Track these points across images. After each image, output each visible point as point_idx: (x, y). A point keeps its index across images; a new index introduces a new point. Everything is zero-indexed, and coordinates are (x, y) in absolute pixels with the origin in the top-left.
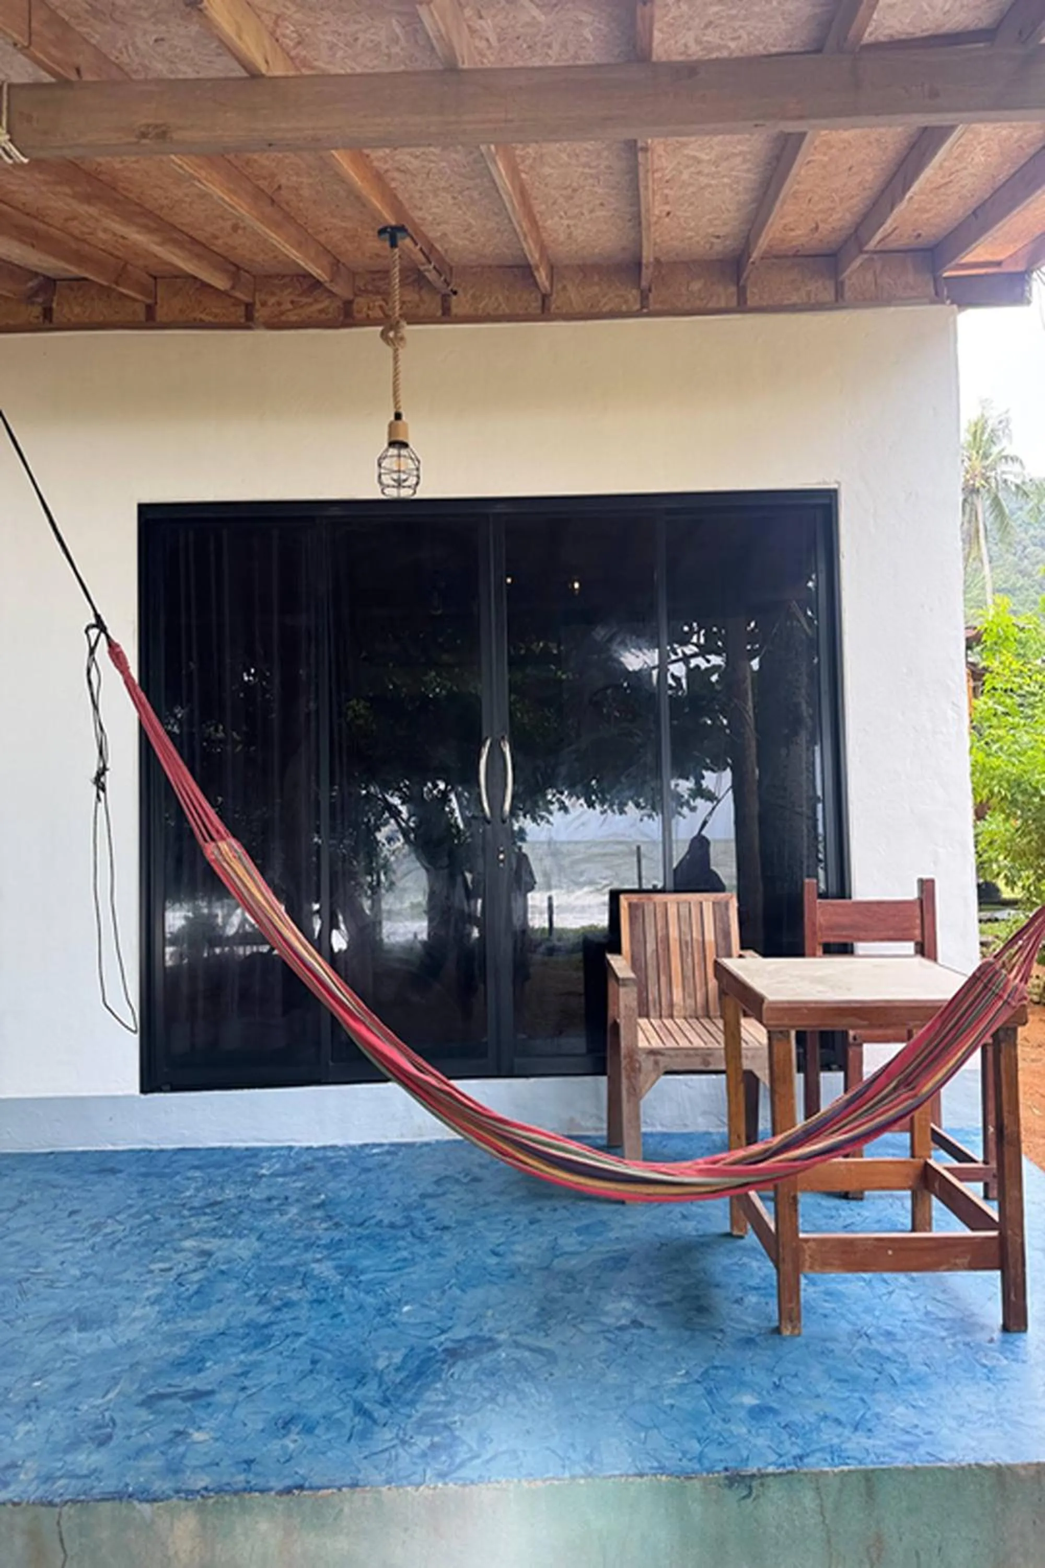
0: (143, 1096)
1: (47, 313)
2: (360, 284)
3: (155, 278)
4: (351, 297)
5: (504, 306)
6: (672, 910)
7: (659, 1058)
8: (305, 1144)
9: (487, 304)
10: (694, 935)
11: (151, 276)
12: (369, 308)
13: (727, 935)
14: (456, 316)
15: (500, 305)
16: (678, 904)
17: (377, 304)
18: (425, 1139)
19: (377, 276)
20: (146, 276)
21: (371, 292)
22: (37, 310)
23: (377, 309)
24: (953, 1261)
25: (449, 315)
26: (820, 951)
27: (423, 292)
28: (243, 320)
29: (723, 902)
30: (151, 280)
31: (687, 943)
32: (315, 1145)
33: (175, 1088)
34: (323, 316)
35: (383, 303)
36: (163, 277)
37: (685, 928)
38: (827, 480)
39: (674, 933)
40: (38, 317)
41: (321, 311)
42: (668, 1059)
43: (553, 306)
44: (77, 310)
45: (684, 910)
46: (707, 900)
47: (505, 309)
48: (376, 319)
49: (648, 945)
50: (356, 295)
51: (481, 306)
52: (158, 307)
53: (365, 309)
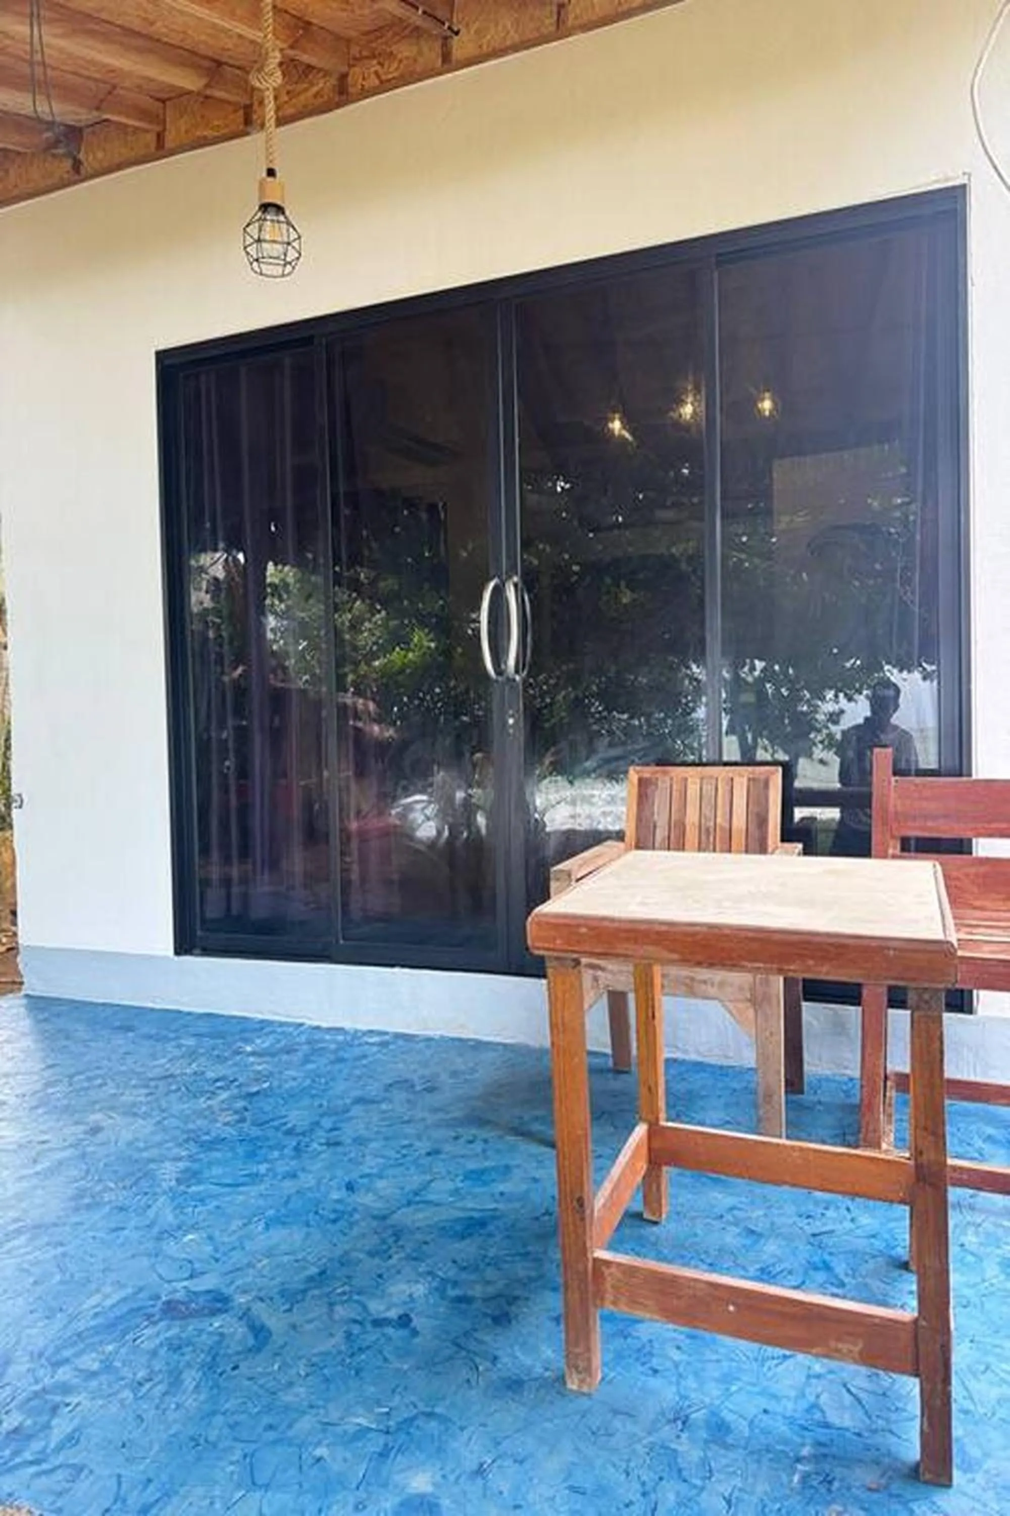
0: (176, 958)
1: (77, 165)
2: (355, 50)
3: (163, 101)
4: (344, 69)
5: (512, 33)
6: (693, 790)
7: (599, 973)
8: (316, 1023)
9: (493, 37)
10: (719, 820)
11: (158, 100)
12: (364, 79)
13: (762, 822)
14: (458, 61)
15: (508, 33)
16: (702, 779)
17: (373, 69)
18: (430, 1033)
19: (372, 37)
20: (151, 101)
21: (367, 58)
22: (68, 164)
23: (373, 76)
24: (833, 1344)
25: (450, 61)
26: (894, 847)
27: (423, 43)
28: (241, 127)
29: (763, 777)
30: (161, 105)
31: (708, 830)
32: (324, 1025)
33: (207, 952)
34: (320, 100)
35: (378, 68)
36: (169, 99)
37: (707, 811)
38: (951, 174)
39: (692, 816)
40: (68, 172)
41: (315, 96)
42: (610, 976)
43: (571, 17)
44: (100, 155)
45: (708, 788)
46: (741, 776)
47: (514, 37)
48: (374, 88)
49: (658, 831)
50: (350, 66)
51: (485, 41)
52: (167, 133)
53: (360, 80)
